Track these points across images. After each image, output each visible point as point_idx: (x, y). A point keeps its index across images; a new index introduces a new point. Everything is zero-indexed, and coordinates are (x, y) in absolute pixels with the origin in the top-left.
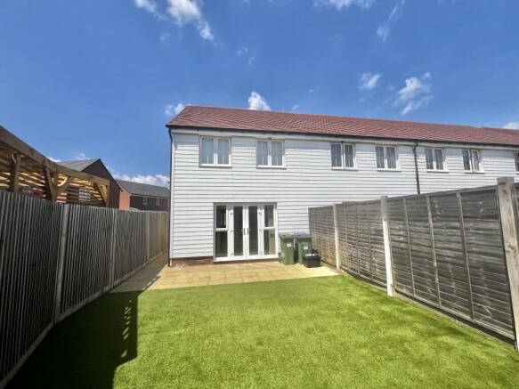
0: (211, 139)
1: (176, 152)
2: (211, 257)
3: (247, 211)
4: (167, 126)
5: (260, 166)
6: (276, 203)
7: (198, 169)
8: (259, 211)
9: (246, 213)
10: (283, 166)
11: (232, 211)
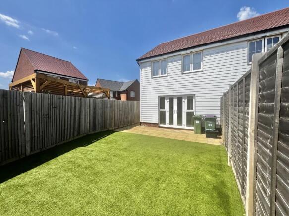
0: (157, 61)
1: (142, 72)
2: (157, 124)
3: (176, 100)
4: (137, 60)
5: (185, 72)
6: (195, 95)
7: (151, 79)
8: (183, 100)
9: (175, 102)
10: (202, 70)
11: (168, 100)
